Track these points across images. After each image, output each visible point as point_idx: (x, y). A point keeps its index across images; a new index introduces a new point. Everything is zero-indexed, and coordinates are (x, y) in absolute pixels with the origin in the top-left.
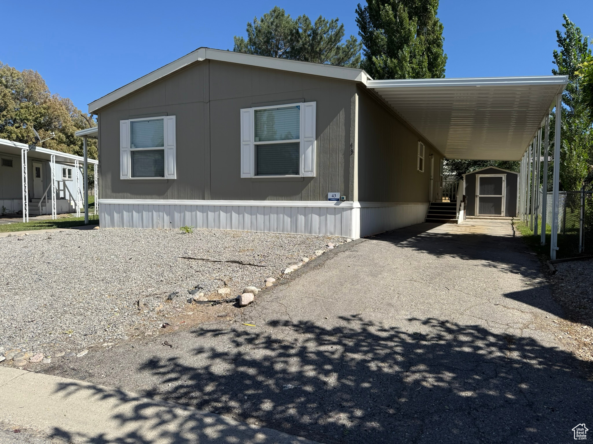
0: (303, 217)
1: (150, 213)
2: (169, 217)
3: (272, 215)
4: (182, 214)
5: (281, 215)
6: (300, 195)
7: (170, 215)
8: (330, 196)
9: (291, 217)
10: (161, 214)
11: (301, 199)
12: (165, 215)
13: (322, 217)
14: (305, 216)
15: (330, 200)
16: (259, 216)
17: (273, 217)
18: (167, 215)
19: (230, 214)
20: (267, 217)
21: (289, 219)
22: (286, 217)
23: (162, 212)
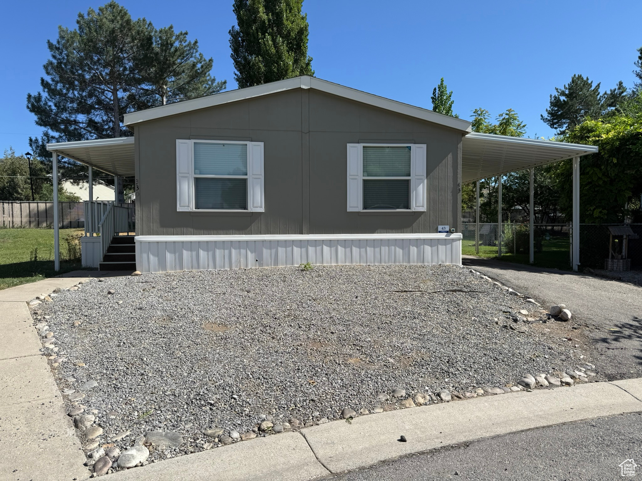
0: (415, 249)
1: (227, 252)
2: (254, 254)
3: (383, 248)
4: (273, 251)
5: (393, 248)
6: (411, 228)
7: (255, 252)
8: (440, 229)
9: (403, 249)
10: (243, 251)
11: (412, 232)
12: (249, 253)
13: (433, 248)
14: (417, 247)
15: (440, 232)
16: (368, 249)
17: (385, 249)
18: (252, 252)
19: (335, 248)
20: (377, 250)
21: (401, 251)
22: (397, 249)
23: (243, 249)
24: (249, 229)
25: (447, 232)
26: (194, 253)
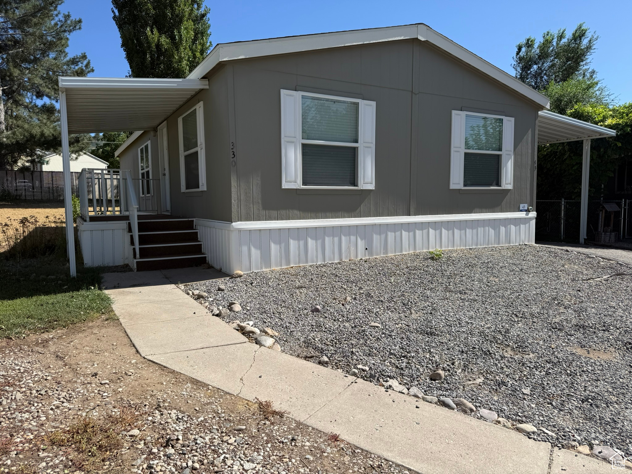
0: (504, 228)
1: (336, 239)
2: (363, 241)
3: (479, 229)
4: (383, 236)
5: (487, 228)
6: (500, 207)
7: (365, 239)
8: (521, 208)
9: (494, 230)
10: (353, 238)
11: (502, 211)
12: (359, 239)
13: (517, 227)
14: (505, 227)
15: (521, 211)
16: (468, 230)
17: (481, 230)
18: (362, 239)
19: (439, 230)
20: (475, 231)
21: (493, 231)
22: (490, 229)
23: (353, 235)
24: (358, 210)
25: (526, 211)
26: (302, 243)
